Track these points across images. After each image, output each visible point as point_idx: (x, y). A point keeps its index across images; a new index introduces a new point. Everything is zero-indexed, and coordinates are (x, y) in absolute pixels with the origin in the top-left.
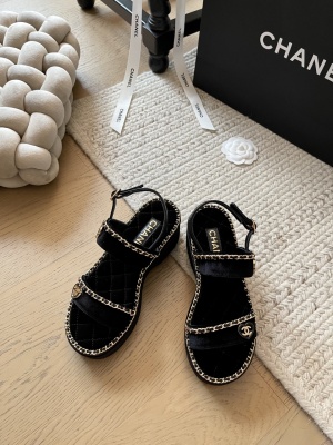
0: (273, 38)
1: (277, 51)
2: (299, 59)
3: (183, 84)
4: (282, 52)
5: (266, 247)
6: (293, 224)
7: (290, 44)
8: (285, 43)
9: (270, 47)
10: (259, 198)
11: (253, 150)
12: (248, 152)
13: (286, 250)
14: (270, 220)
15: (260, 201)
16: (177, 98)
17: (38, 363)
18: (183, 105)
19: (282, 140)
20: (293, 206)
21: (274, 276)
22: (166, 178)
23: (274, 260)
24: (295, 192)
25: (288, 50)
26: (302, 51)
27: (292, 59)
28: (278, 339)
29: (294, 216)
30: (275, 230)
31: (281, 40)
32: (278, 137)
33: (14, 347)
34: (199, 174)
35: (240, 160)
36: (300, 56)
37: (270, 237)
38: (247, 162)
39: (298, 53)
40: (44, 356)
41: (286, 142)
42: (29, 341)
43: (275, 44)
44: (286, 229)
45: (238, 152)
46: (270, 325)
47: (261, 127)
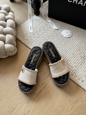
3: (45, 17)
4: (75, 2)
15: (76, 47)
24: (85, 42)
35: (68, 36)
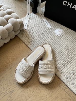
0: (67, 2)
1: (68, 6)
2: (74, 8)
3: (42, 16)
4: (69, 6)
5: (69, 58)
6: (75, 51)
7: (72, 4)
8: (70, 4)
9: (66, 5)
10: (65, 45)
11: (63, 32)
12: (61, 33)
13: (74, 59)
14: (69, 51)
15: (65, 46)
16: (40, 20)
17: (9, 98)
18: (42, 22)
19: (69, 29)
20: (74, 47)
21: (72, 66)
22: (40, 42)
23: (71, 62)
24: (74, 43)
25: (71, 5)
26: (75, 5)
27: (72, 8)
28: (75, 84)
29: (75, 49)
30: (71, 53)
31: (69, 3)
32: (68, 28)
33: (2, 94)
34: (49, 40)
36: (74, 7)
37: (69, 56)
38: (61, 35)
39: (74, 6)
40: (10, 96)
41: (70, 30)
42: (6, 92)
43: (67, 4)
44: (73, 53)
45: (59, 33)
46: (73, 80)
47: (63, 26)
